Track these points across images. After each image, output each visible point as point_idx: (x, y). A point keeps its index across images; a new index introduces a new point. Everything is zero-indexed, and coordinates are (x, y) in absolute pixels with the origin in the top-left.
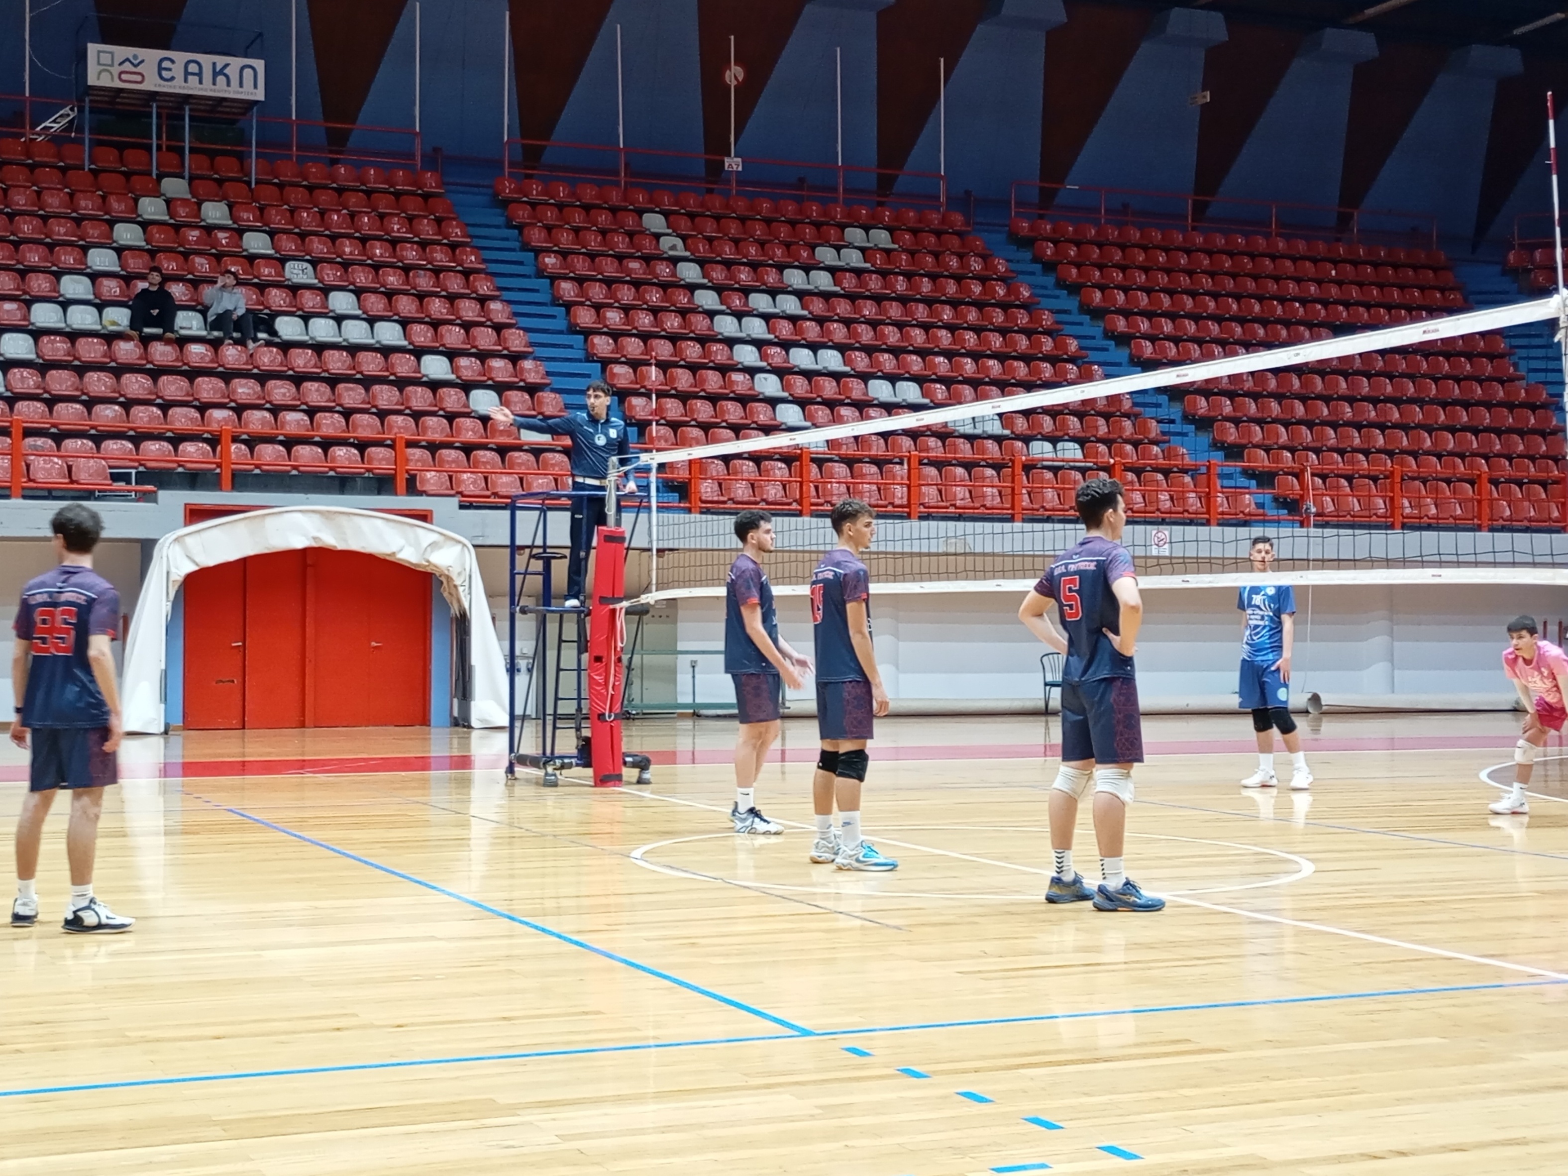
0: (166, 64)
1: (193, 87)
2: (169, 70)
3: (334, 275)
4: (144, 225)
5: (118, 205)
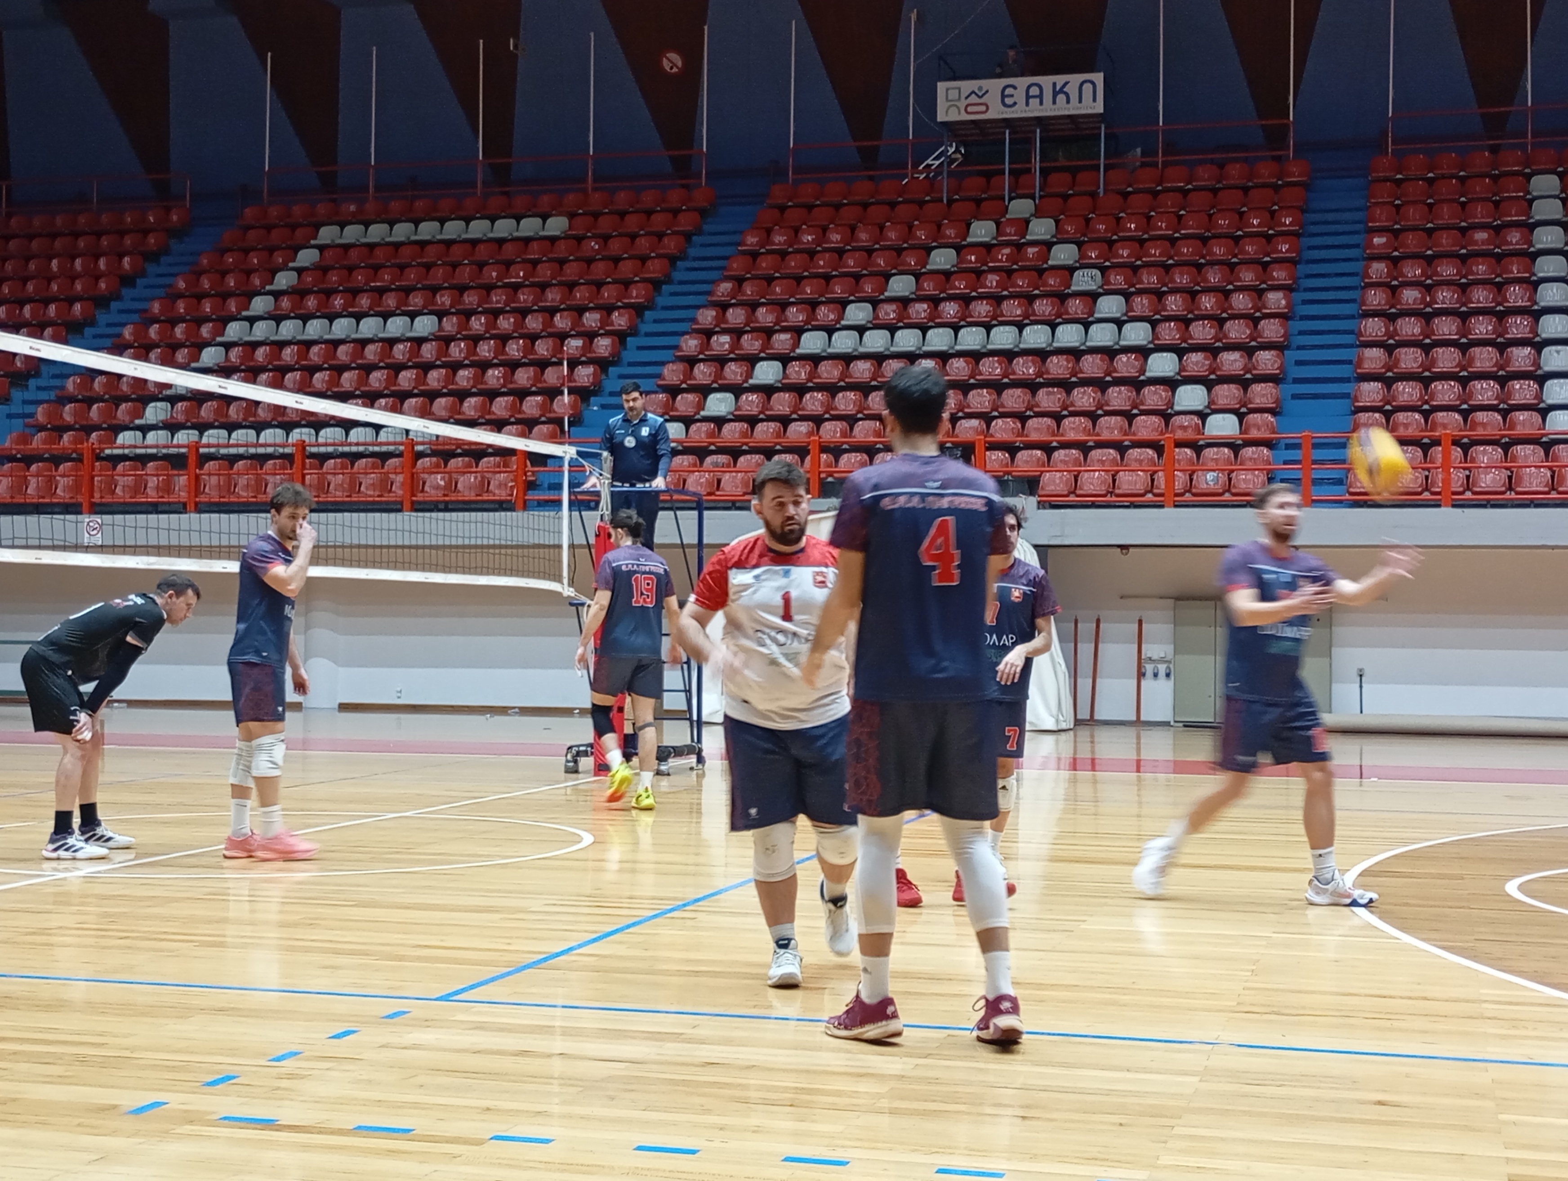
0: (1008, 91)
1: (1035, 110)
2: (1012, 96)
3: (1118, 280)
4: (959, 249)
5: (950, 232)
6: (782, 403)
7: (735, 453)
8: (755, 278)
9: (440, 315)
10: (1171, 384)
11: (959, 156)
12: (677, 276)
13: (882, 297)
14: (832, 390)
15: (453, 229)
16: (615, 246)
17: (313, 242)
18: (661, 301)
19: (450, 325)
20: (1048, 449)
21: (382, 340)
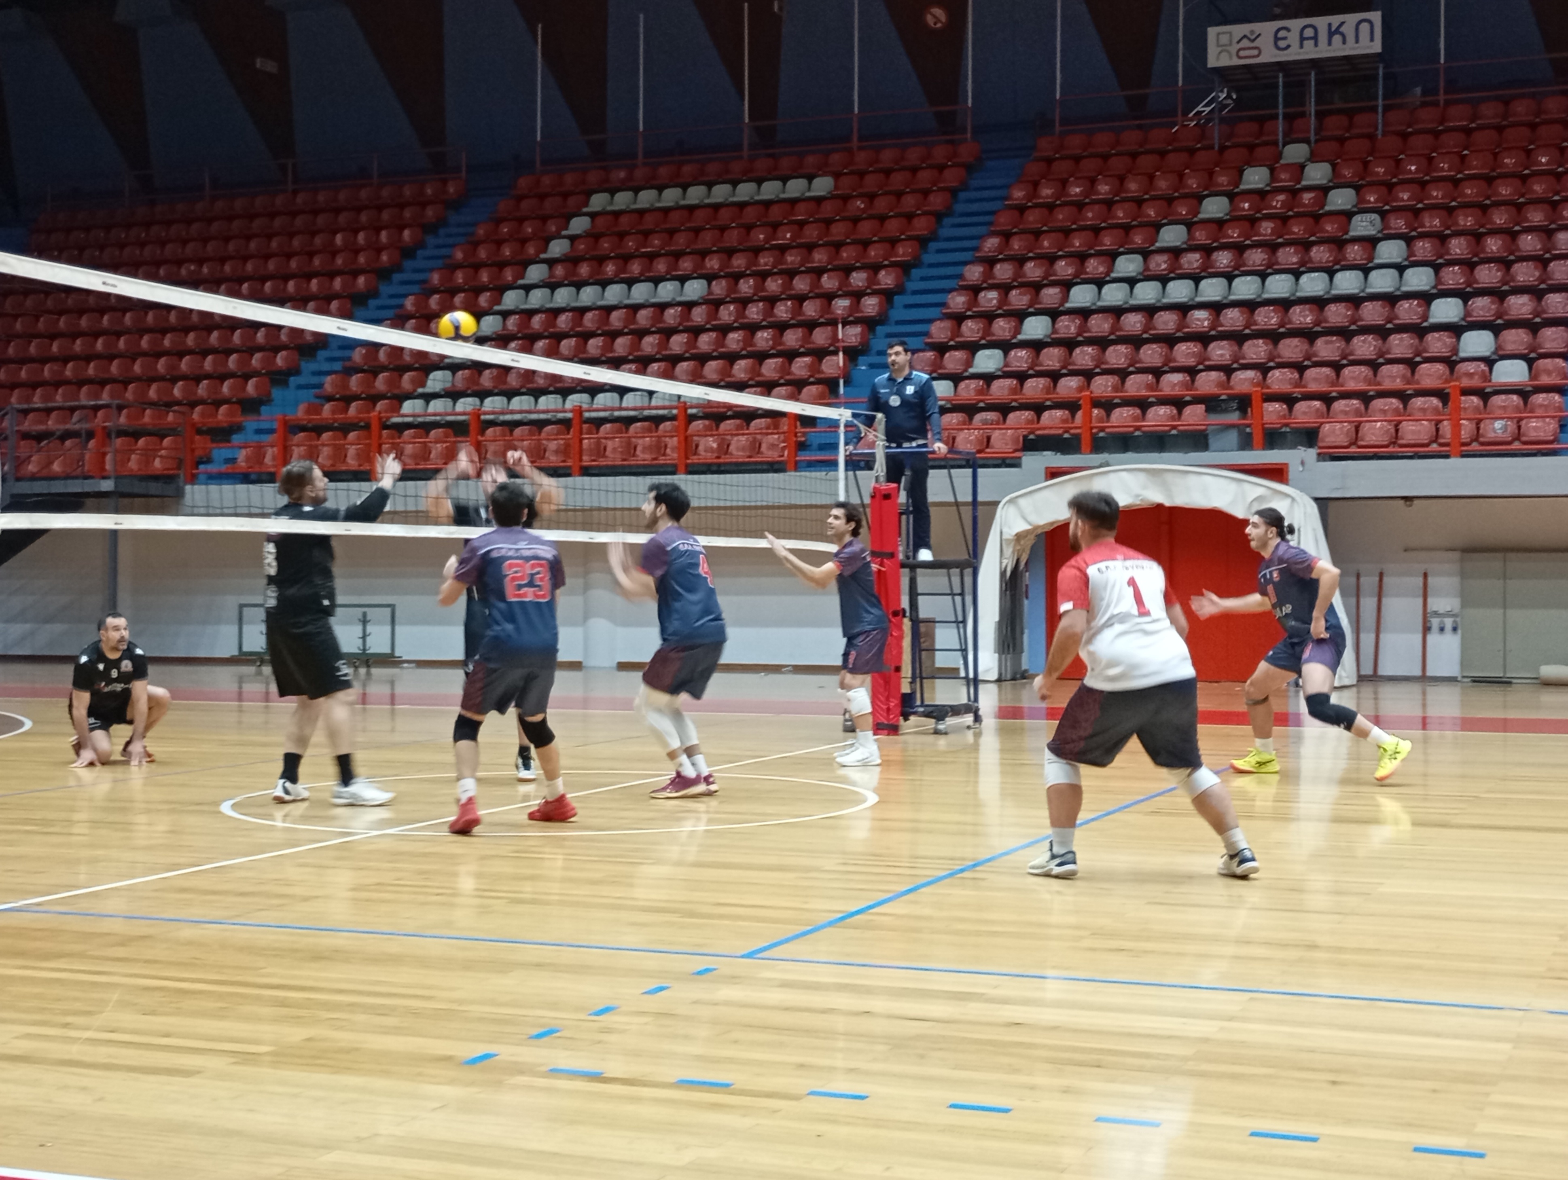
0: (1282, 34)
1: (1310, 52)
2: (1285, 38)
3: (1399, 224)
4: (1232, 196)
5: (1222, 179)
6: (1052, 358)
7: (1004, 409)
8: (1023, 232)
9: (710, 278)
10: (1456, 330)
11: (1229, 101)
12: (945, 232)
13: (1152, 248)
14: (1102, 343)
15: (721, 193)
16: (881, 205)
17: (585, 210)
18: (928, 258)
19: (719, 288)
20: (1327, 400)
21: (653, 305)
